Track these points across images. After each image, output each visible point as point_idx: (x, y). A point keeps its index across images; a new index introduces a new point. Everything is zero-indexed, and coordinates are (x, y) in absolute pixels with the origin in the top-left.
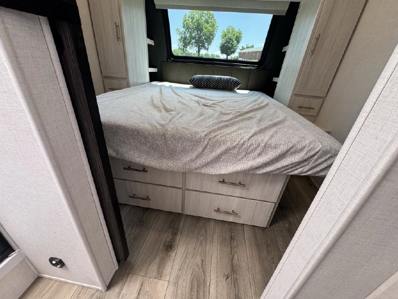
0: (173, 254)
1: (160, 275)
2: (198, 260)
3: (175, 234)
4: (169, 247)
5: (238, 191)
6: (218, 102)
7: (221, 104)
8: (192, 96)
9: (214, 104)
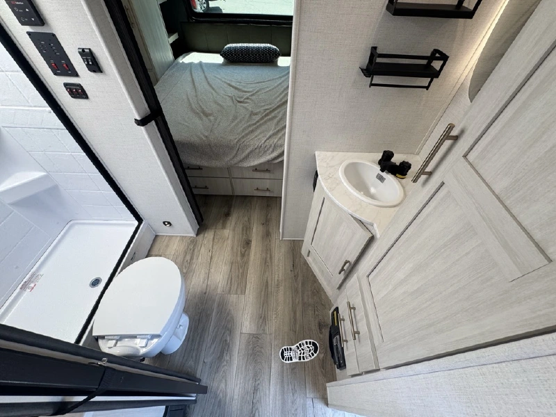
0: (230, 218)
1: (224, 227)
2: (246, 219)
3: (230, 207)
4: (227, 215)
5: (267, 175)
6: (252, 95)
7: (254, 97)
8: (226, 85)
9: (248, 98)
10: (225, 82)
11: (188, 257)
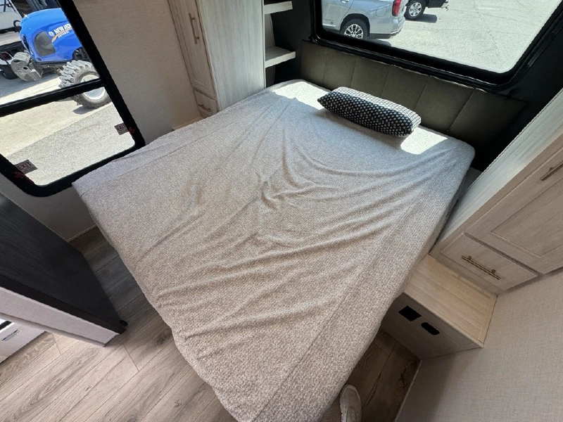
0: (159, 350)
4: (161, 341)
6: (292, 195)
7: (291, 202)
8: (279, 155)
9: (280, 197)
10: (284, 148)
11: (64, 376)
